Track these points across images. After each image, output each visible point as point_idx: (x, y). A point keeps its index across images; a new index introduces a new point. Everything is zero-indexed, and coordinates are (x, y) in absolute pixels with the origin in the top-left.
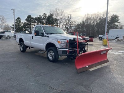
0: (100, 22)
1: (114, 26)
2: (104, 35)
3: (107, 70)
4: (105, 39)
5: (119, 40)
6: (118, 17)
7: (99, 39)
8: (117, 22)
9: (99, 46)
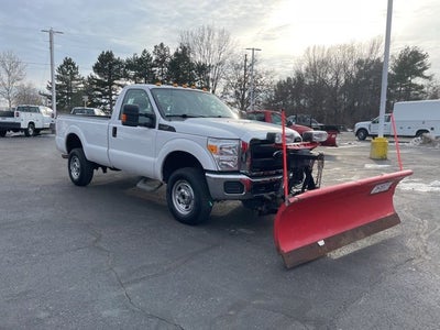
0: (360, 74)
1: (408, 91)
2: (374, 122)
3: (396, 257)
4: (381, 136)
5: (429, 142)
6: (424, 57)
7: (357, 134)
8: (419, 74)
9: (359, 163)
